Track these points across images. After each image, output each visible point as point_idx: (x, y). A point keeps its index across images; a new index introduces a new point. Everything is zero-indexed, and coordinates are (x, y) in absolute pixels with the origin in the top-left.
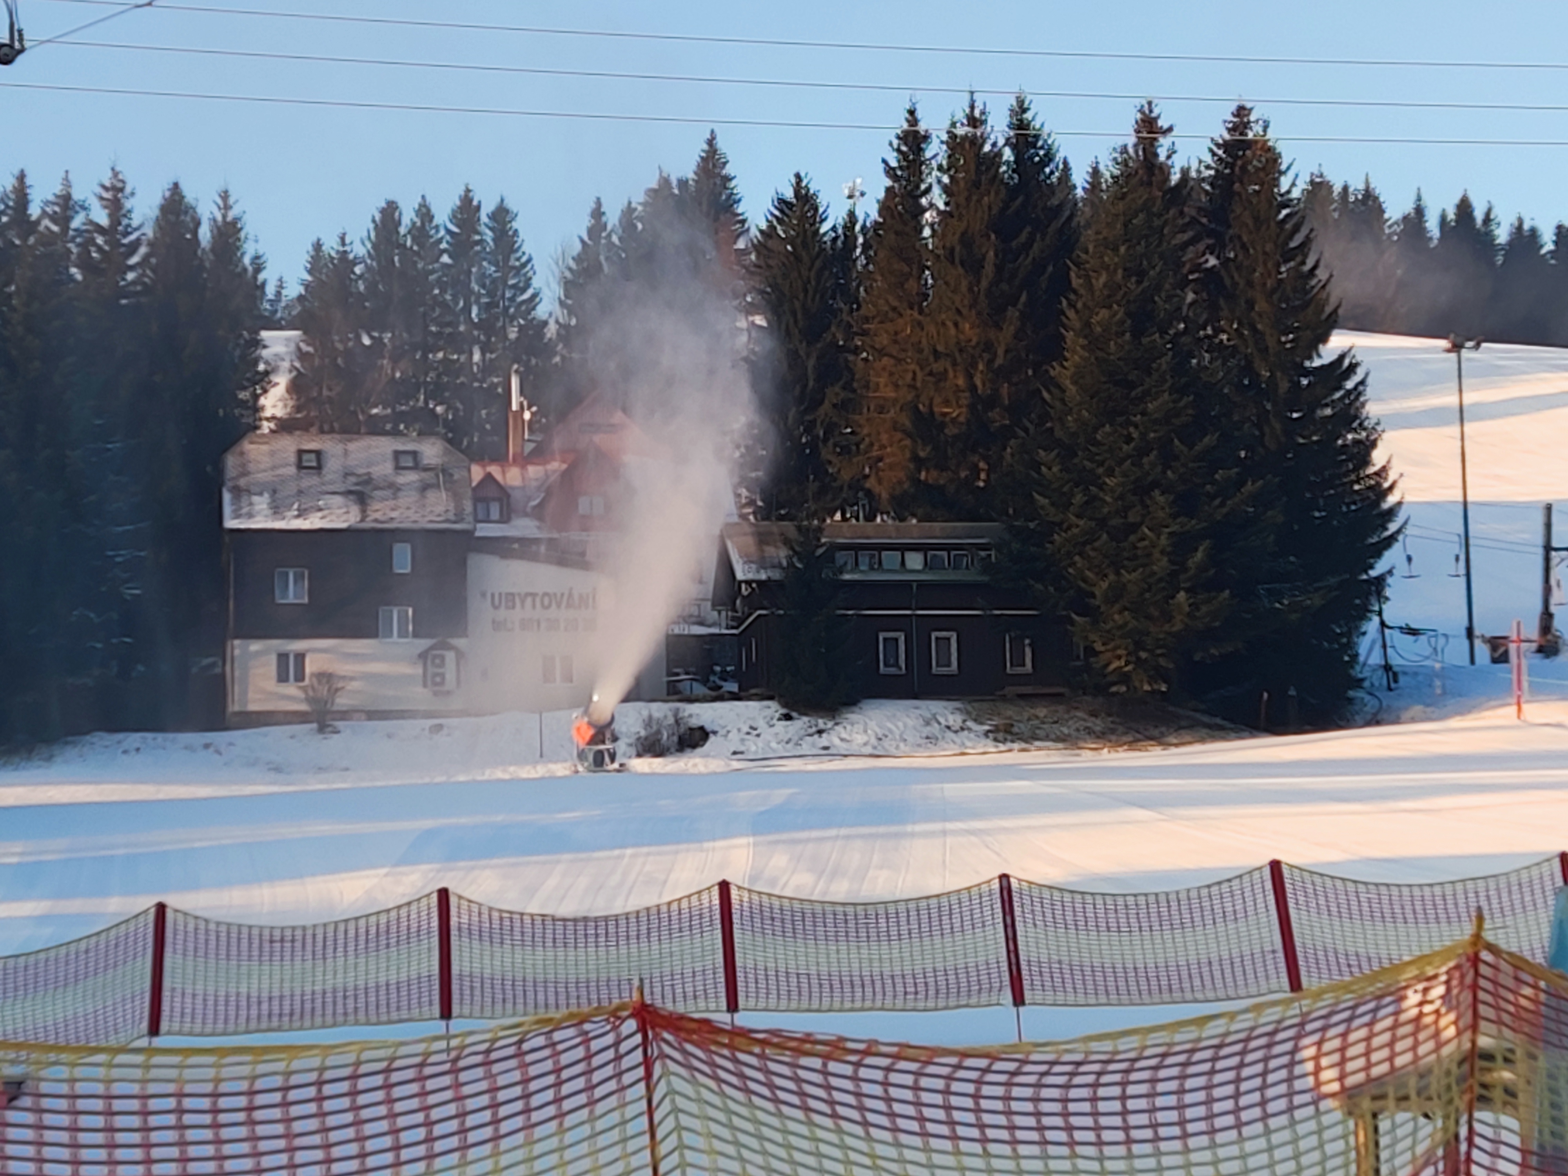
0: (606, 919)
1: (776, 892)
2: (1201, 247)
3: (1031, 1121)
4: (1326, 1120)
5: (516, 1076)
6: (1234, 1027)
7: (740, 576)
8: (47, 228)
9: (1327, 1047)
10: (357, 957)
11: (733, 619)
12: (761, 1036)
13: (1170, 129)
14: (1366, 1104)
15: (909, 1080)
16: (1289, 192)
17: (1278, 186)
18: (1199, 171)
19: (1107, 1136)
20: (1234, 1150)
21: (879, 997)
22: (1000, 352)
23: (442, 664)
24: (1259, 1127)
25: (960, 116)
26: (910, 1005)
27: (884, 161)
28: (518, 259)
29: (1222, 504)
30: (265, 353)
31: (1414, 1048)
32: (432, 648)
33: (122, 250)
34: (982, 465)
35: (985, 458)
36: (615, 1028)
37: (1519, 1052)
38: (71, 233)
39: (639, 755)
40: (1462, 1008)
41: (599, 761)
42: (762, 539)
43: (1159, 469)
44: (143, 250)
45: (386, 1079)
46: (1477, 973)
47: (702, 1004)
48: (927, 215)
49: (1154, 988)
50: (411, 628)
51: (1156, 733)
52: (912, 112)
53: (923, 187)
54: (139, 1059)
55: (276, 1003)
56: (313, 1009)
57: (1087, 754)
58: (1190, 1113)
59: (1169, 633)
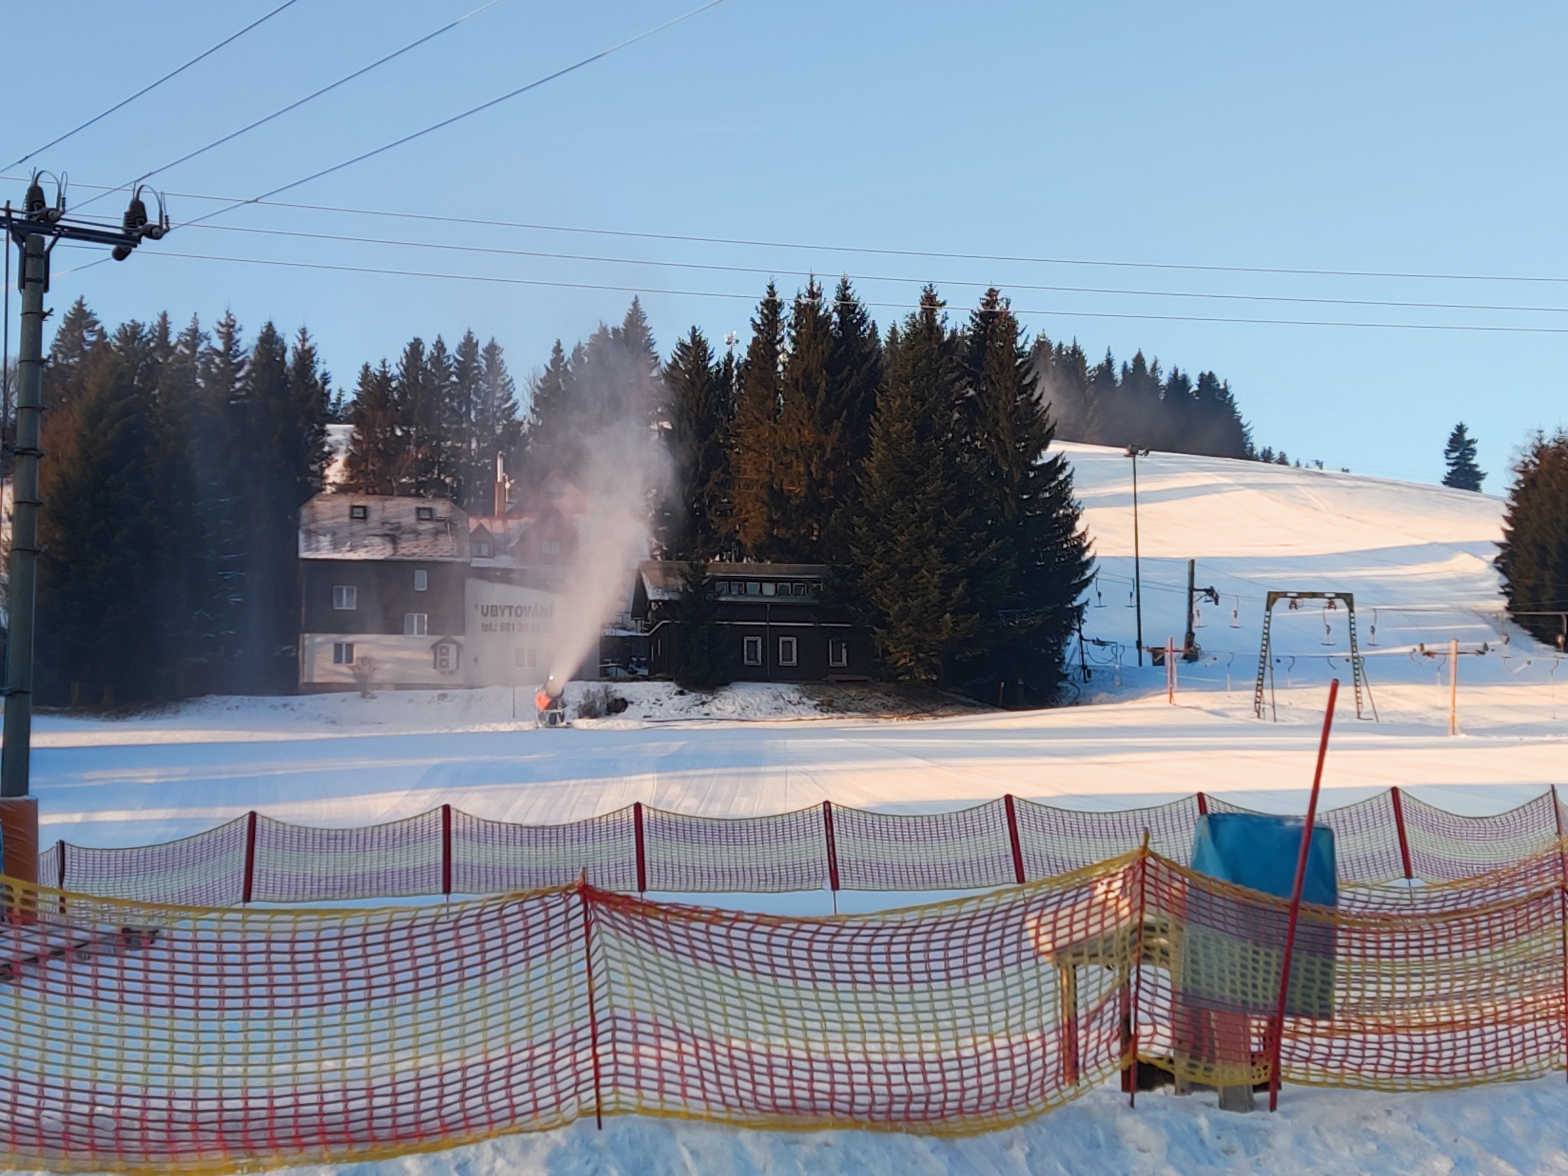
0: (557, 827)
1: (672, 811)
2: (964, 382)
3: (846, 967)
4: (1042, 969)
5: (498, 932)
6: (982, 906)
7: (651, 596)
8: (181, 351)
9: (1044, 920)
10: (386, 851)
11: (646, 626)
12: (664, 907)
13: (944, 303)
14: (1069, 959)
15: (764, 938)
16: (1023, 347)
17: (1015, 342)
18: (963, 332)
19: (896, 978)
20: (981, 989)
21: (741, 882)
22: (828, 449)
23: (447, 653)
24: (998, 973)
25: (804, 291)
26: (762, 888)
27: (752, 320)
28: (503, 380)
29: (976, 556)
30: (329, 439)
31: (1101, 922)
32: (441, 642)
33: (232, 367)
34: (815, 525)
35: (818, 521)
36: (566, 901)
37: (1171, 925)
38: (198, 355)
39: (580, 717)
40: (1134, 895)
41: (553, 720)
42: (667, 572)
43: (934, 531)
44: (247, 368)
45: (410, 933)
46: (1144, 872)
47: (621, 887)
48: (781, 357)
49: (926, 879)
50: (426, 628)
51: (929, 708)
52: (771, 287)
53: (778, 338)
54: (239, 916)
55: (331, 881)
56: (356, 886)
57: (882, 721)
58: (952, 963)
59: (939, 642)
